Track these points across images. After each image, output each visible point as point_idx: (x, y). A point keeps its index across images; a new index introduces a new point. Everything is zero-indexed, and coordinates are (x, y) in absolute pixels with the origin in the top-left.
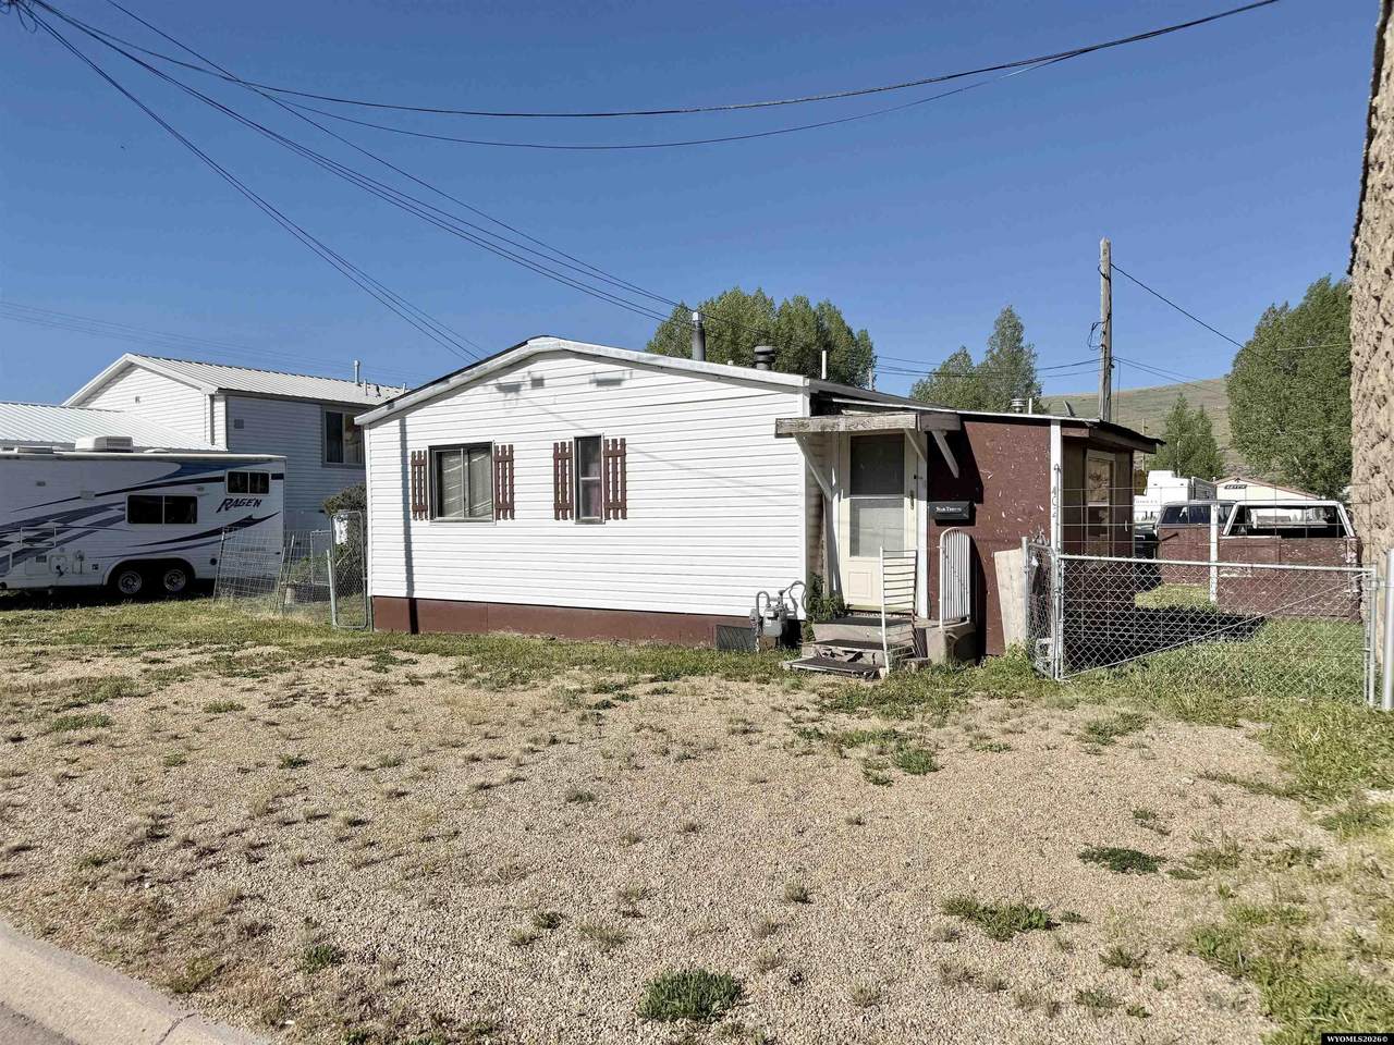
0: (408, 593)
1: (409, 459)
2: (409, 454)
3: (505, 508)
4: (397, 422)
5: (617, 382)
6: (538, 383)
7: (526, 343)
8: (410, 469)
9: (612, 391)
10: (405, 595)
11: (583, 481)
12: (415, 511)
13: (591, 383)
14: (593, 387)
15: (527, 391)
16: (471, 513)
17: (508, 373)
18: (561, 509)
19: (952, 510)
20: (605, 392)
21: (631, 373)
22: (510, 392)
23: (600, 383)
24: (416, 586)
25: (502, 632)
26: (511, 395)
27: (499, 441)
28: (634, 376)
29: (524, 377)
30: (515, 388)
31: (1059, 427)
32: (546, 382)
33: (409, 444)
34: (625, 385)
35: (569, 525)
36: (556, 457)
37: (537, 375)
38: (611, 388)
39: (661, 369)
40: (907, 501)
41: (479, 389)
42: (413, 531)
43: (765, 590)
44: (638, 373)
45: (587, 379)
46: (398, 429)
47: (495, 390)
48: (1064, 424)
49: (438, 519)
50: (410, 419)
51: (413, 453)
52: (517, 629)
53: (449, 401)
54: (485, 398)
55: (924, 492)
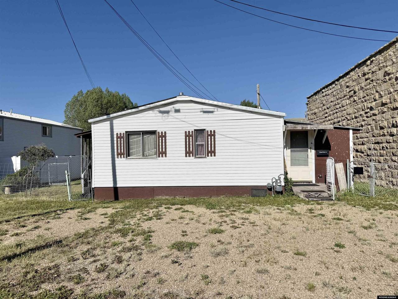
0: (114, 185)
1: (115, 136)
2: (115, 134)
3: (163, 153)
4: (109, 122)
5: (212, 112)
6: (177, 111)
7: (176, 97)
8: (115, 139)
9: (210, 115)
10: (112, 186)
11: (197, 144)
12: (118, 155)
13: (201, 112)
14: (202, 113)
15: (172, 114)
16: (143, 155)
17: (164, 107)
18: (188, 153)
19: (324, 152)
20: (206, 115)
21: (217, 110)
22: (165, 113)
23: (205, 112)
24: (118, 182)
25: (160, 197)
26: (166, 115)
27: (160, 130)
28: (218, 110)
29: (171, 109)
30: (168, 112)
31: (352, 131)
32: (181, 111)
33: (115, 130)
34: (215, 113)
35: (192, 159)
36: (186, 136)
37: (177, 108)
38: (209, 114)
39: (229, 108)
40: (309, 150)
41: (151, 112)
42: (116, 162)
43: (274, 177)
44: (219, 109)
45: (199, 111)
46: (109, 125)
47: (158, 112)
48: (353, 130)
49: (128, 157)
50: (115, 122)
51: (117, 134)
52: (167, 195)
53: (136, 116)
54: (154, 115)
55: (314, 147)
